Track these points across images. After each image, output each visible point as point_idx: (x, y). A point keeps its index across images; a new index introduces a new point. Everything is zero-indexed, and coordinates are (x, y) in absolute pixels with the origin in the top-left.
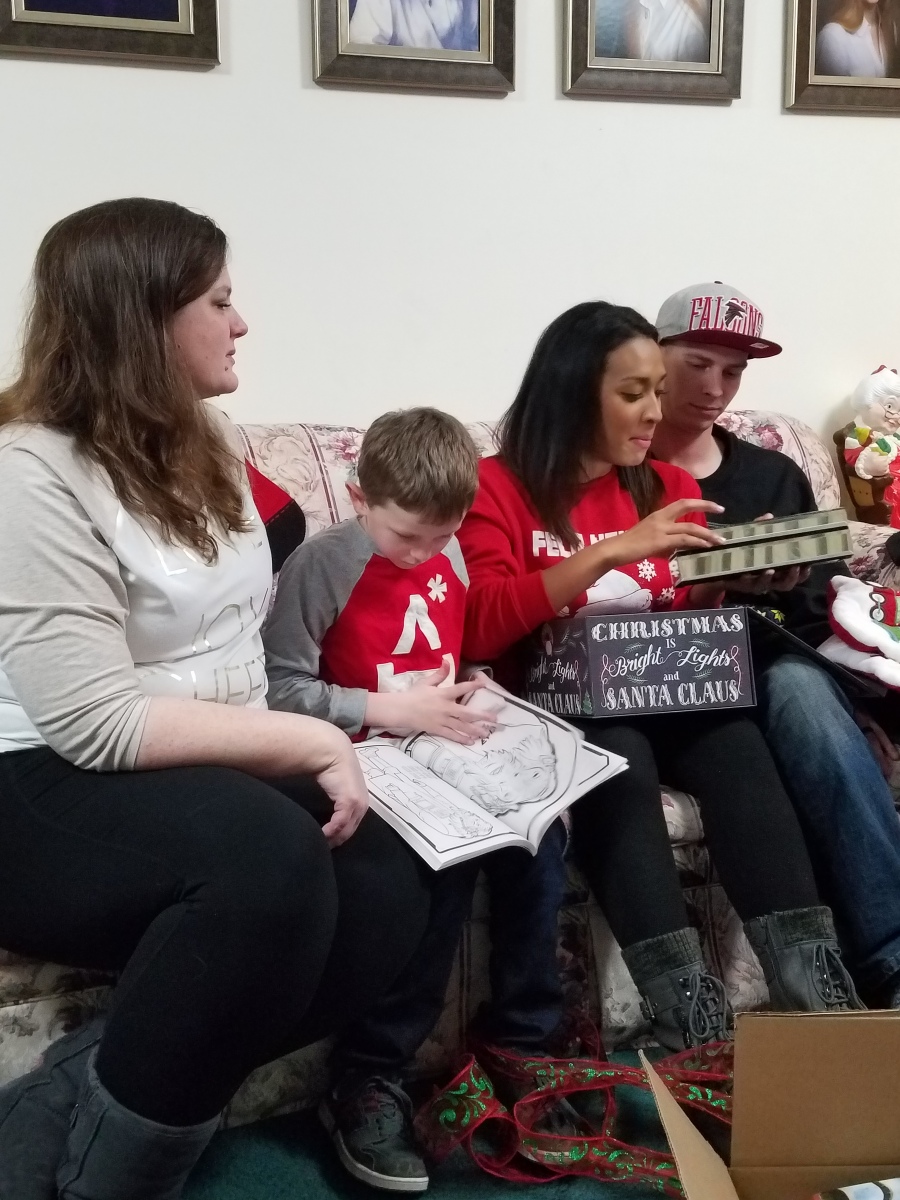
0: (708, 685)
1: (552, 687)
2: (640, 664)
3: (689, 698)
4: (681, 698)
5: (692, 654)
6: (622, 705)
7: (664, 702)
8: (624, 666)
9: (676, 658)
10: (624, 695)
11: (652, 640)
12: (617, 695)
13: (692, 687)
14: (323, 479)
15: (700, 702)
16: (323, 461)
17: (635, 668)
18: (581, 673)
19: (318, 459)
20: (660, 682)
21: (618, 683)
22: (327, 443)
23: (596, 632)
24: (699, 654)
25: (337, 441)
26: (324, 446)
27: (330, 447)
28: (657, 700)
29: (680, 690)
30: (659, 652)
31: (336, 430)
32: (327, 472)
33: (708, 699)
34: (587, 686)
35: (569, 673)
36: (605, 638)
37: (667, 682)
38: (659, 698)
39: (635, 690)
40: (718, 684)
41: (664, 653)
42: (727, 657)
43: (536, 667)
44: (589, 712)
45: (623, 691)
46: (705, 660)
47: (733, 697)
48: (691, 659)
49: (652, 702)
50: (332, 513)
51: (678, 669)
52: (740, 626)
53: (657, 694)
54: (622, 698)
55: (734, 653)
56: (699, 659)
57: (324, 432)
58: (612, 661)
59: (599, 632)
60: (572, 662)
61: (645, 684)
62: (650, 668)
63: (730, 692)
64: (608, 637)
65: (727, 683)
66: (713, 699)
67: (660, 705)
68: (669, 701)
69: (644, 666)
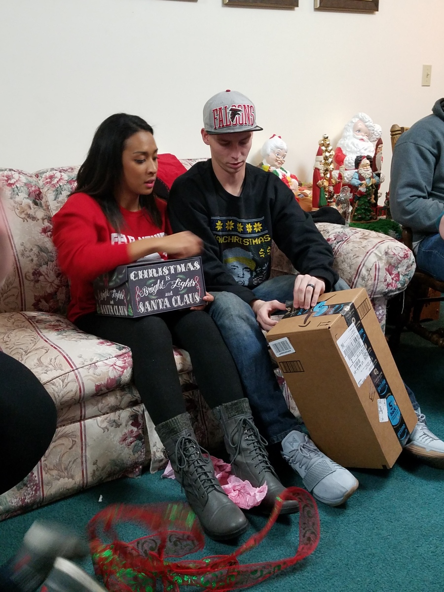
0: (186, 296)
1: (112, 302)
2: (154, 289)
3: (178, 303)
4: (174, 304)
6: (147, 310)
7: (166, 306)
8: (147, 291)
9: (171, 284)
10: (148, 305)
11: (159, 277)
12: (144, 306)
13: (179, 297)
15: (183, 305)
18: (126, 296)
20: (164, 297)
21: (144, 299)
24: (181, 282)
29: (173, 300)
30: (162, 283)
33: (186, 302)
34: (129, 302)
35: (120, 295)
37: (167, 297)
39: (152, 302)
40: (190, 295)
41: (165, 283)
42: (194, 282)
43: (104, 292)
46: (184, 285)
48: (177, 284)
49: (161, 307)
51: (172, 290)
52: (198, 267)
53: (163, 303)
55: (196, 280)
58: (141, 289)
59: (133, 276)
60: (121, 291)
61: (157, 299)
62: (159, 291)
63: (195, 298)
64: (138, 278)
65: (194, 294)
66: (188, 302)
67: (164, 307)
68: (168, 306)
69: (156, 290)
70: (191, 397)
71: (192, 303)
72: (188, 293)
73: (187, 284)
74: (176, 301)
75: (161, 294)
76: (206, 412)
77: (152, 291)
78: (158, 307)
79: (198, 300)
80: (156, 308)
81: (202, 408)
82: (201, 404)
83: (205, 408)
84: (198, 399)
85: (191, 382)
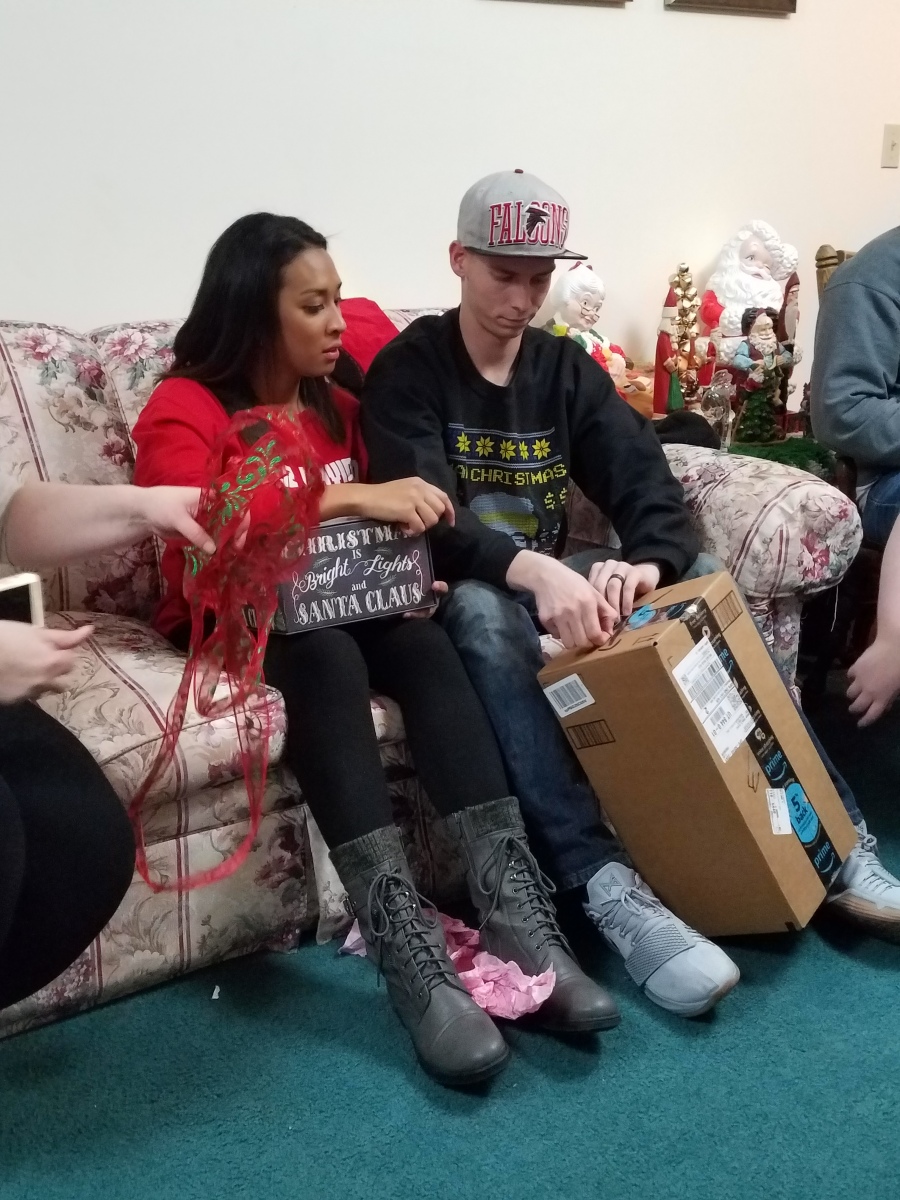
0: (393, 590)
2: (329, 577)
3: (377, 604)
4: (369, 606)
5: (377, 563)
6: (315, 618)
7: (353, 611)
8: (313, 581)
9: (362, 567)
10: (316, 609)
11: (339, 553)
12: (308, 610)
13: (379, 593)
14: (12, 380)
15: (387, 607)
16: (11, 361)
19: (5, 360)
20: (347, 592)
21: (309, 598)
22: (14, 341)
24: (383, 562)
25: (26, 339)
26: (11, 344)
27: (18, 346)
28: (346, 611)
29: (368, 598)
30: (346, 564)
33: (394, 603)
37: (355, 592)
38: (350, 607)
39: (325, 603)
40: (403, 588)
41: (351, 563)
42: (409, 562)
44: (282, 628)
45: (314, 605)
46: (390, 567)
47: (416, 599)
48: (376, 567)
49: (342, 613)
51: (366, 578)
53: (346, 604)
54: (313, 612)
55: (416, 556)
56: (384, 567)
58: (302, 577)
61: (335, 596)
62: (338, 581)
63: (413, 595)
65: (410, 586)
66: (398, 603)
67: (350, 614)
68: (358, 610)
69: (333, 579)
70: (400, 793)
71: (407, 604)
72: (397, 584)
73: (396, 567)
74: (374, 601)
75: (342, 587)
76: (430, 824)
77: (325, 582)
78: (337, 612)
79: (419, 598)
80: (332, 615)
81: (423, 815)
82: (422, 806)
83: (429, 815)
84: (416, 797)
85: (402, 762)
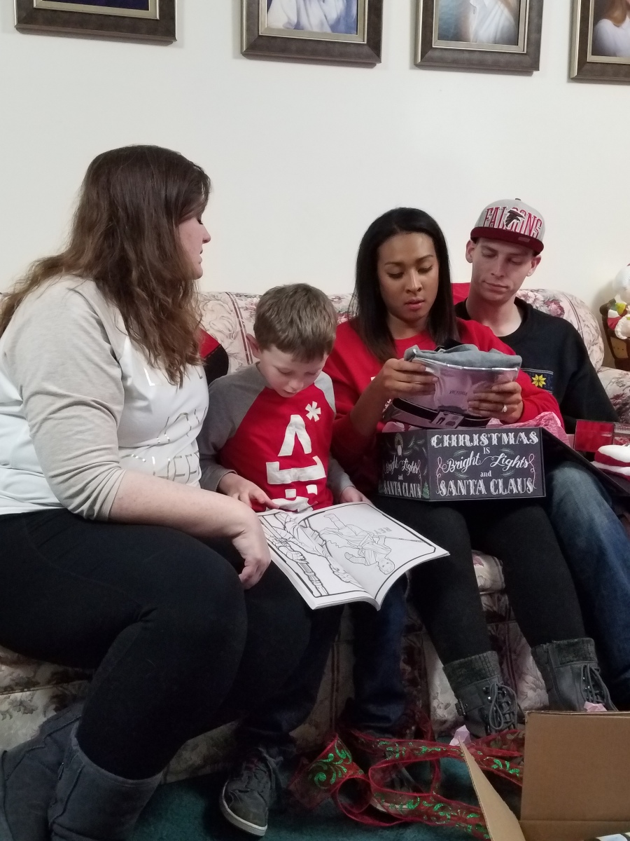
0: (512, 481)
1: (401, 478)
2: (465, 464)
3: (498, 489)
4: (492, 489)
5: (502, 459)
6: (451, 493)
7: (480, 492)
8: (453, 465)
9: (490, 461)
10: (452, 486)
11: (473, 448)
12: (447, 486)
13: (501, 482)
14: (242, 330)
15: (506, 493)
16: (242, 318)
17: (461, 467)
18: (422, 469)
19: (238, 317)
20: (477, 478)
21: (449, 477)
22: (244, 306)
23: (434, 441)
24: (506, 459)
25: (252, 304)
26: (242, 308)
27: (247, 309)
28: (475, 491)
29: (492, 484)
30: (478, 457)
31: (251, 297)
32: (244, 326)
33: (512, 491)
34: (426, 479)
35: (413, 468)
36: (440, 445)
37: (482, 478)
38: (477, 489)
39: (460, 483)
40: (519, 481)
41: (482, 457)
42: (526, 462)
43: (390, 463)
44: (427, 497)
45: (451, 483)
46: (511, 463)
47: (529, 490)
48: (500, 462)
49: (472, 492)
50: (247, 355)
51: (492, 469)
52: (536, 440)
53: (476, 486)
54: (450, 487)
55: (531, 458)
56: (506, 463)
57: (243, 298)
58: (444, 461)
59: (436, 441)
60: (416, 461)
61: (467, 479)
62: (471, 467)
63: (527, 486)
64: (442, 445)
65: (525, 479)
67: (477, 493)
68: (484, 491)
69: (467, 466)
71: (522, 493)
73: (516, 464)
74: (497, 487)
75: (473, 473)
78: (468, 491)
79: (531, 490)
80: (464, 492)
85: (495, 609)
